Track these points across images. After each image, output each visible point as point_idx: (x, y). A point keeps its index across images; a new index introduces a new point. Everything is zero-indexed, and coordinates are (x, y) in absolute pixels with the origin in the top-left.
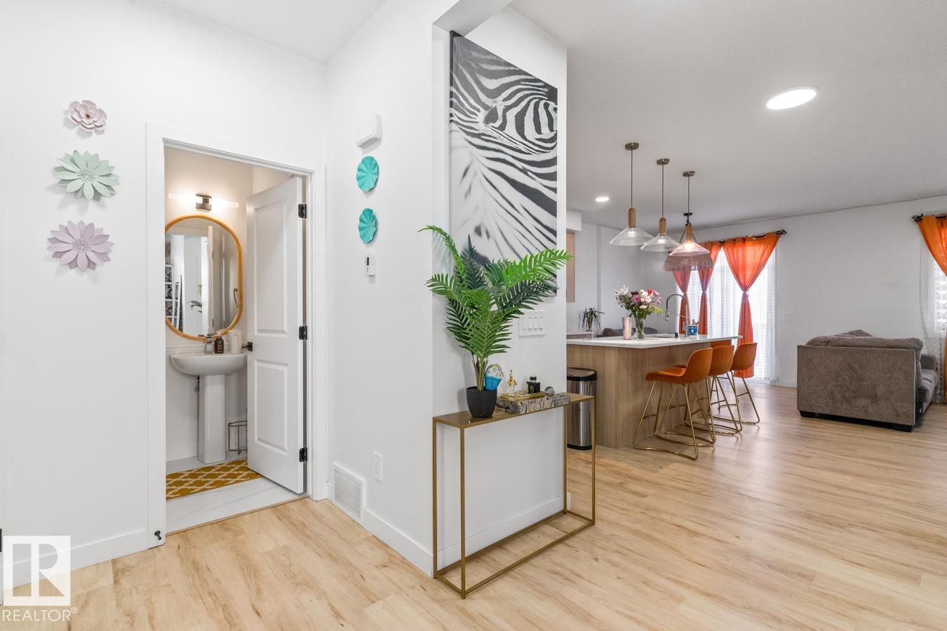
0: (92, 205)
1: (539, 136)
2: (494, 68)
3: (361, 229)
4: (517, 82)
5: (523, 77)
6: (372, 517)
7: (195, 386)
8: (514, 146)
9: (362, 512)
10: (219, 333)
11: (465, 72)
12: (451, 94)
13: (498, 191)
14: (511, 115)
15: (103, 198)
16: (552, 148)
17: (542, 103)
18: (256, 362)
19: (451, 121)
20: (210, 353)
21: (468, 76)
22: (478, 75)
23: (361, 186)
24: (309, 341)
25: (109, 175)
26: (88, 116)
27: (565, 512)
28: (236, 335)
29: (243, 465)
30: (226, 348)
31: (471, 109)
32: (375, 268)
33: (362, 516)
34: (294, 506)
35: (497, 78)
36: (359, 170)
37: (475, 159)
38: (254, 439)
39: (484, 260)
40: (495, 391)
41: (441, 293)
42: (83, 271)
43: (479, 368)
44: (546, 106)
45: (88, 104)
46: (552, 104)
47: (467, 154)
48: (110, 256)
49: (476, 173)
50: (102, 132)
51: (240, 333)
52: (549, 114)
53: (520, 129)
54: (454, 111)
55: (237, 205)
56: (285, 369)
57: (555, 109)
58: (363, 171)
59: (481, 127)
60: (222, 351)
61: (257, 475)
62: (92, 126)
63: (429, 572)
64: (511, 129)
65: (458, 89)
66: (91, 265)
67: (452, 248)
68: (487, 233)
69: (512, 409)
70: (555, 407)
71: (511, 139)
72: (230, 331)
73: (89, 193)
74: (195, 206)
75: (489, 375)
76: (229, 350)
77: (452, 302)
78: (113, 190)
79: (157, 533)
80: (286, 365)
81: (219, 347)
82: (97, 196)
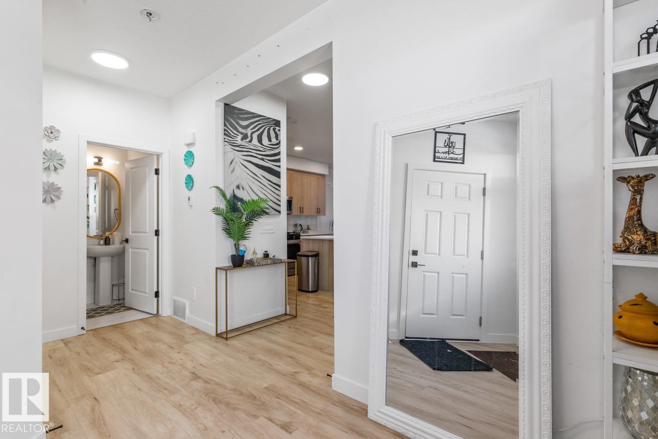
0: (53, 174)
1: (270, 143)
2: (246, 116)
3: (186, 183)
4: (258, 121)
5: (261, 118)
6: (192, 318)
7: (92, 264)
8: (257, 149)
9: (186, 317)
10: (107, 234)
11: (231, 120)
12: (225, 130)
13: (248, 169)
14: (255, 136)
15: (58, 170)
16: (278, 148)
17: (272, 128)
18: (130, 249)
19: (225, 141)
20: (102, 245)
21: (233, 121)
22: (237, 120)
23: (186, 164)
24: (160, 237)
25: (61, 159)
26: (52, 133)
27: (286, 314)
28: (117, 235)
29: (122, 305)
30: (111, 242)
31: (234, 135)
32: (192, 202)
33: (186, 319)
34: (152, 319)
35: (247, 120)
36: (185, 156)
37: (236, 157)
38: (129, 290)
39: (241, 200)
40: (243, 256)
41: (218, 214)
42: (48, 204)
43: (237, 246)
44: (274, 129)
45: (52, 127)
46: (277, 128)
47: (232, 154)
48: (61, 197)
49: (237, 162)
50: (58, 140)
51: (120, 234)
52: (276, 133)
53: (260, 140)
54: (225, 137)
55: (118, 163)
56: (147, 252)
57: (279, 130)
58: (187, 157)
59: (239, 142)
60: (109, 244)
61: (130, 309)
62: (54, 137)
63: (214, 334)
64: (255, 141)
65: (227, 127)
66: (52, 201)
67: (224, 196)
68: (243, 188)
69: (251, 263)
70: (273, 264)
71: (255, 146)
72: (114, 233)
73: (52, 168)
74: (93, 163)
75: (240, 249)
76: (113, 244)
77: (225, 218)
78: (63, 166)
79: (83, 328)
80: (148, 249)
81: (107, 242)
82: (56, 169)
